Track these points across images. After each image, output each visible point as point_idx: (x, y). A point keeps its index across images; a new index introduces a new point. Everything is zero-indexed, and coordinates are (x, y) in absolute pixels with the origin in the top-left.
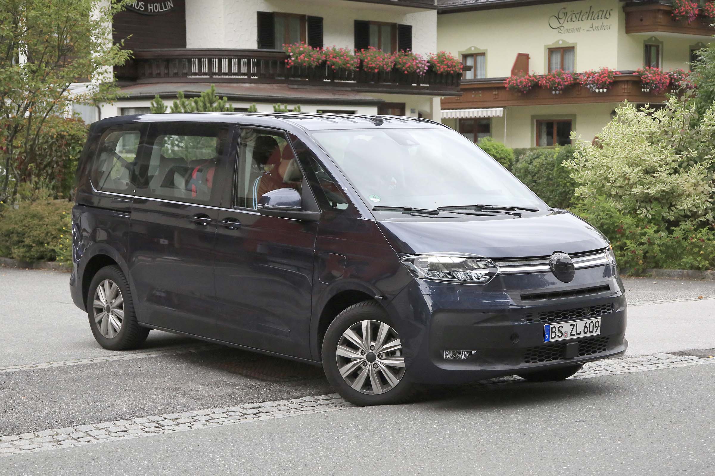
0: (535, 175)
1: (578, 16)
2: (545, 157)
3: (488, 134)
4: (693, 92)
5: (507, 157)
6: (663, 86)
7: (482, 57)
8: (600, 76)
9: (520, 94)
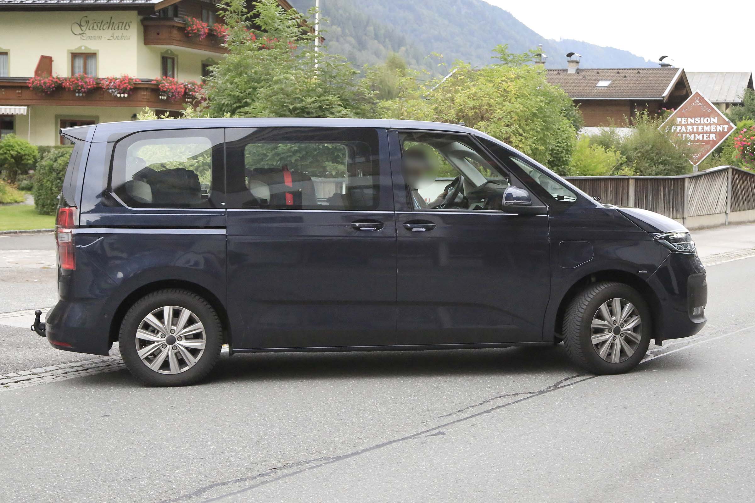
0: (59, 173)
1: (99, 25)
2: (69, 156)
3: (12, 131)
4: (207, 104)
5: (31, 154)
6: (178, 94)
7: (5, 56)
8: (121, 82)
9: (43, 94)
